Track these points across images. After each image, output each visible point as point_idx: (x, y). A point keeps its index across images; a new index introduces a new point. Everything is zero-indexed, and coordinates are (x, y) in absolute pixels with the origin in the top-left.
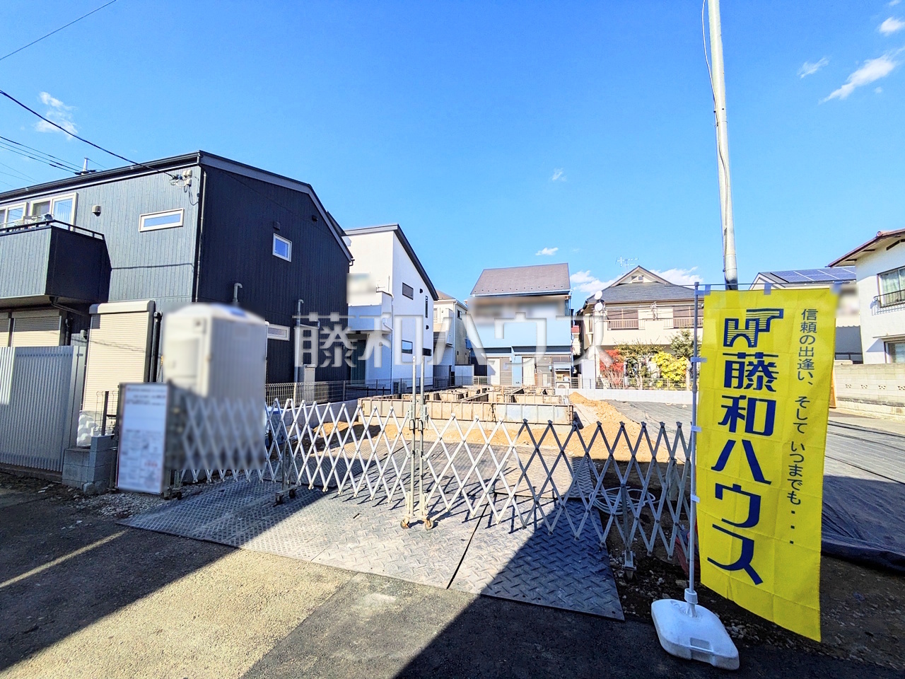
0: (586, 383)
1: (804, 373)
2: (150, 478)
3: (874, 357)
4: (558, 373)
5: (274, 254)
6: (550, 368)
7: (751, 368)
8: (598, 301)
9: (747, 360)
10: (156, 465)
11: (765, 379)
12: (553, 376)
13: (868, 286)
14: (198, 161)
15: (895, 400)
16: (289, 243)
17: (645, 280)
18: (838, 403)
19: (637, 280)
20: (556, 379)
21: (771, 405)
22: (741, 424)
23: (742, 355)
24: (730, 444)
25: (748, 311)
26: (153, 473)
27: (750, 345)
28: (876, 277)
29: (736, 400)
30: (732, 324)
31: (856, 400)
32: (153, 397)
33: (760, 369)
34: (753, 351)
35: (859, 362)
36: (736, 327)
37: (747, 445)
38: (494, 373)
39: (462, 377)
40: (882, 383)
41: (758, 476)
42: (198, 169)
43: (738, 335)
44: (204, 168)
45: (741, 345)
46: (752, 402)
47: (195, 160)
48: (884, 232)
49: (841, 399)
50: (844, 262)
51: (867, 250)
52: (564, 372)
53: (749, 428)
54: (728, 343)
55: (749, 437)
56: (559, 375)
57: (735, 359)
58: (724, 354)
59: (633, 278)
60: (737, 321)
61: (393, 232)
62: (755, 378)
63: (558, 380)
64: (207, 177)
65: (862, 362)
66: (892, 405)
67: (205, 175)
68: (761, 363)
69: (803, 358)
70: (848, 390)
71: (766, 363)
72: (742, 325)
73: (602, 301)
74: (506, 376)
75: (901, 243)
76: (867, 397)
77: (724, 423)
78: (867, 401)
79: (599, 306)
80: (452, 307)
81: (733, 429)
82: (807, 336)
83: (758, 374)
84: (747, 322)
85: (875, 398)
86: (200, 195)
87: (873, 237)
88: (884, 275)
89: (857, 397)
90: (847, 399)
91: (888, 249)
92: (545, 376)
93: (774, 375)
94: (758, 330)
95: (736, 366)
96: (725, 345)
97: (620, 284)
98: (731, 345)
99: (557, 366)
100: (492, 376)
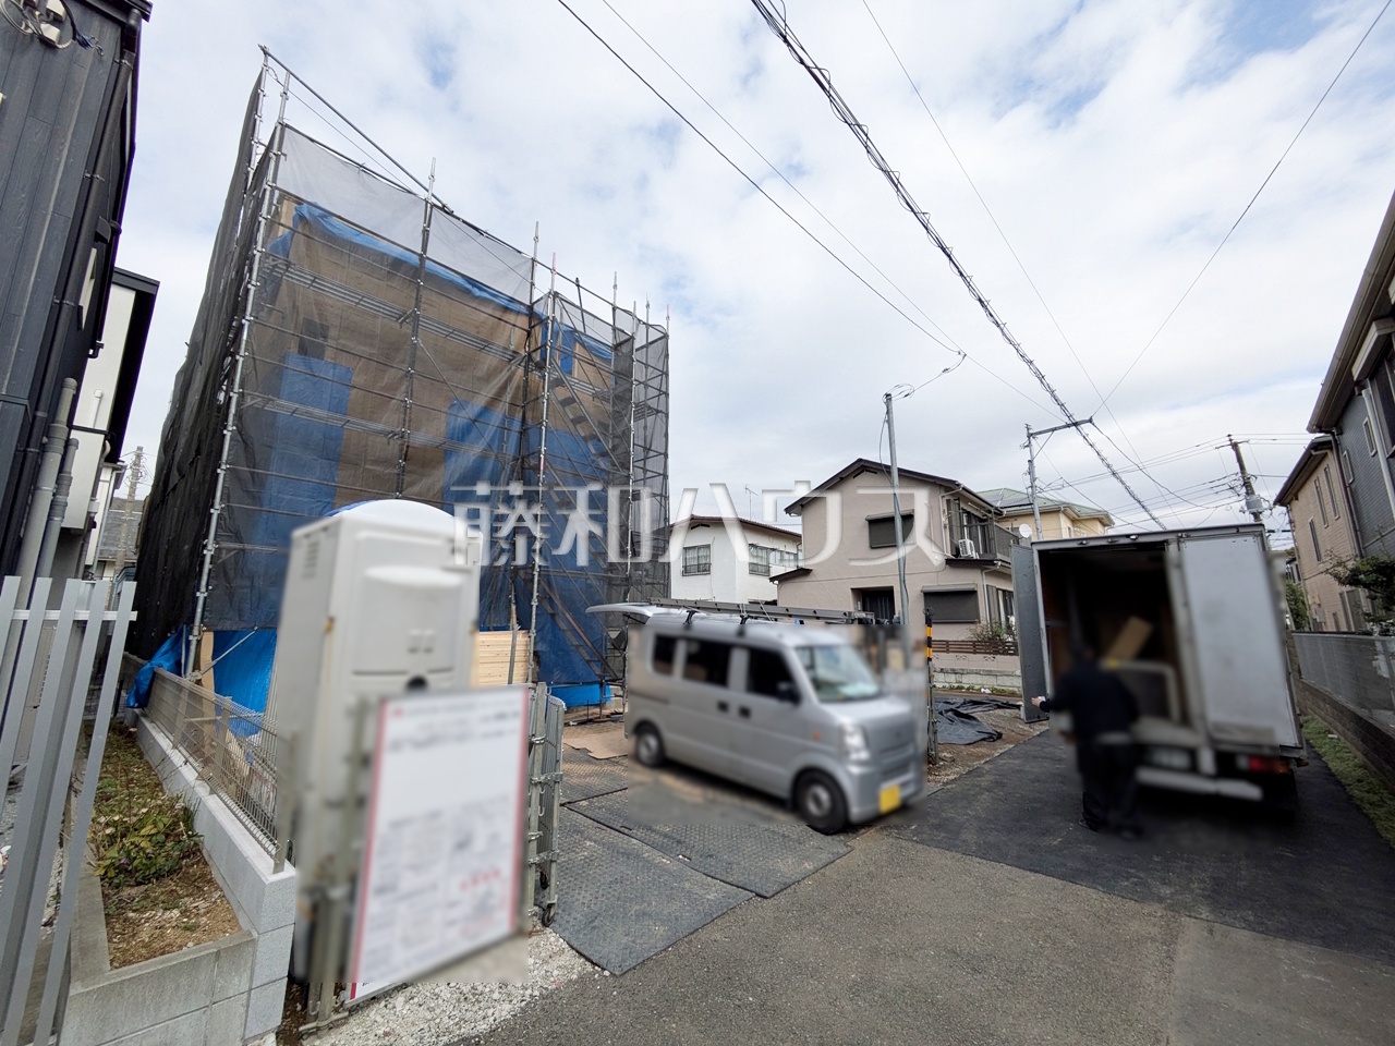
2: (483, 910)
10: (496, 873)
14: (132, 20)
26: (489, 895)
32: (486, 719)
47: (125, 10)
67: (125, 62)
75: (700, 527)
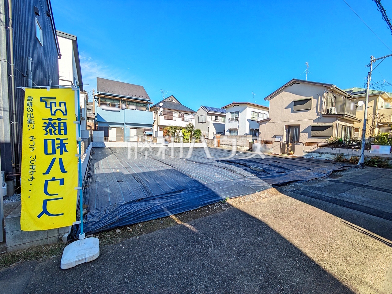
8: (160, 107)
13: (228, 115)
17: (174, 101)
18: (220, 145)
19: (171, 100)
28: (230, 113)
35: (223, 135)
48: (234, 102)
50: (224, 108)
51: (230, 106)
52: (150, 136)
59: (170, 99)
61: (71, 41)
65: (225, 135)
70: (223, 142)
73: (162, 107)
79: (161, 109)
80: (84, 96)
87: (232, 103)
88: (232, 113)
89: (224, 144)
90: (222, 144)
91: (233, 106)
92: (141, 137)
97: (165, 101)
99: (147, 133)
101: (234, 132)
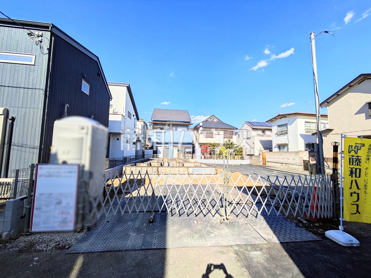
0: (197, 157)
1: (367, 161)
3: (275, 150)
4: (187, 153)
5: (82, 90)
6: (184, 151)
7: (355, 160)
9: (354, 157)
10: (69, 213)
11: (359, 163)
12: (185, 154)
13: (275, 129)
14: (50, 29)
15: (281, 162)
16: (88, 85)
17: (215, 120)
18: (267, 163)
20: (186, 156)
21: (360, 169)
22: (354, 175)
23: (353, 156)
24: (352, 181)
25: (355, 144)
27: (355, 154)
28: (277, 126)
29: (352, 169)
30: (351, 147)
31: (272, 162)
33: (358, 160)
34: (356, 155)
35: (271, 151)
36: (352, 148)
37: (356, 181)
38: (160, 153)
39: (148, 154)
40: (279, 157)
41: (358, 188)
42: (49, 33)
43: (352, 150)
44: (52, 34)
45: (353, 153)
46: (356, 169)
47: (48, 27)
48: (280, 114)
49: (268, 162)
50: (270, 121)
51: (276, 118)
52: (189, 153)
53: (356, 176)
54: (349, 152)
55: (356, 178)
56: (187, 154)
57: (351, 157)
58: (349, 156)
59: (211, 119)
60: (352, 146)
61: (126, 87)
62: (356, 163)
63: (187, 156)
64: (54, 40)
65: (272, 151)
66: (281, 163)
67: (53, 38)
68: (358, 159)
69: (367, 157)
70: (270, 159)
71: (359, 159)
72: (353, 147)
73: (202, 127)
74: (166, 155)
75: (283, 118)
76: (275, 161)
77: (350, 175)
78: (274, 162)
80: (142, 123)
81: (352, 177)
82: (369, 152)
83: (357, 161)
84: (355, 146)
85: (276, 161)
86: (49, 49)
87: (277, 115)
88: (279, 126)
89: (272, 161)
90: (270, 162)
91: (280, 119)
92: (182, 154)
93: (361, 162)
94: (358, 149)
95: (351, 159)
96: (349, 153)
97: (206, 121)
98: (350, 153)
99: (187, 150)
100: (159, 154)
101: (284, 148)
